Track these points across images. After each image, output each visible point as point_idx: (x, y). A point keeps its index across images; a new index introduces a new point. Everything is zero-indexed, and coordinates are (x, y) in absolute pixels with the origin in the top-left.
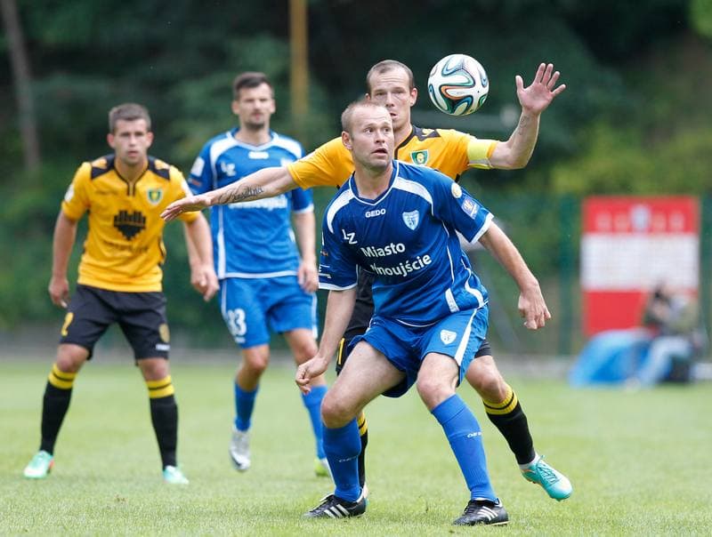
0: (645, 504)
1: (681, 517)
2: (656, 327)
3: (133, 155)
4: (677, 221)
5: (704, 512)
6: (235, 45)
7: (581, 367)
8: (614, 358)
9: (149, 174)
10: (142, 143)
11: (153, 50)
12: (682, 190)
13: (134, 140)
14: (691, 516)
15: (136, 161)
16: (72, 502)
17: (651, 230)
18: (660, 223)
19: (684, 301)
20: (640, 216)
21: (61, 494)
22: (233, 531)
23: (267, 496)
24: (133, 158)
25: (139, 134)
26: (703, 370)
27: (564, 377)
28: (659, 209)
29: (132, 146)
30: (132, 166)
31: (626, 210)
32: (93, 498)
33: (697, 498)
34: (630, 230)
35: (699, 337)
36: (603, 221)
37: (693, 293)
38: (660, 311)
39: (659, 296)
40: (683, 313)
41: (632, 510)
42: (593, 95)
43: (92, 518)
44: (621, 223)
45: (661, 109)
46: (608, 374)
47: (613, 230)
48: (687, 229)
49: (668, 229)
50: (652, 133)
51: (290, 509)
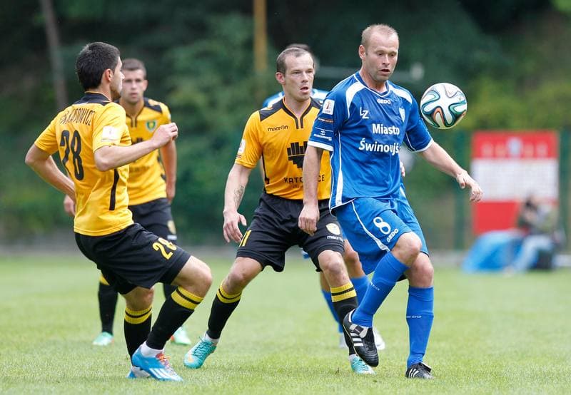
0: (519, 360)
1: (545, 369)
2: (527, 228)
3: (134, 96)
4: (542, 149)
5: (563, 365)
6: (213, 20)
7: (471, 258)
8: (496, 252)
9: (146, 110)
10: (141, 88)
11: (151, 24)
12: (545, 126)
13: (135, 85)
14: (553, 368)
15: (136, 100)
16: (93, 360)
17: (522, 156)
18: (529, 150)
19: (548, 209)
20: (515, 145)
21: (84, 355)
22: (213, 382)
23: (238, 355)
24: (134, 98)
25: (138, 81)
26: (562, 260)
27: (459, 265)
28: (529, 140)
29: (133, 89)
30: (133, 104)
31: (504, 141)
32: (108, 357)
33: (558, 355)
34: (507, 156)
35: (559, 236)
36: (487, 149)
37: (554, 203)
38: (530, 216)
39: (529, 205)
40: (547, 217)
41: (509, 364)
42: (479, 56)
43: (108, 372)
44: (500, 150)
45: (529, 66)
46: (491, 264)
47: (494, 156)
48: (549, 155)
49: (535, 156)
50: (523, 84)
51: (255, 365)
